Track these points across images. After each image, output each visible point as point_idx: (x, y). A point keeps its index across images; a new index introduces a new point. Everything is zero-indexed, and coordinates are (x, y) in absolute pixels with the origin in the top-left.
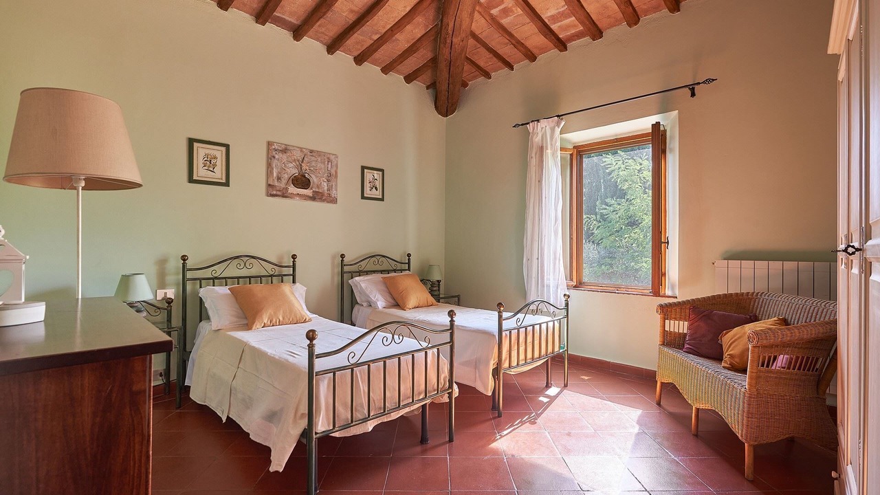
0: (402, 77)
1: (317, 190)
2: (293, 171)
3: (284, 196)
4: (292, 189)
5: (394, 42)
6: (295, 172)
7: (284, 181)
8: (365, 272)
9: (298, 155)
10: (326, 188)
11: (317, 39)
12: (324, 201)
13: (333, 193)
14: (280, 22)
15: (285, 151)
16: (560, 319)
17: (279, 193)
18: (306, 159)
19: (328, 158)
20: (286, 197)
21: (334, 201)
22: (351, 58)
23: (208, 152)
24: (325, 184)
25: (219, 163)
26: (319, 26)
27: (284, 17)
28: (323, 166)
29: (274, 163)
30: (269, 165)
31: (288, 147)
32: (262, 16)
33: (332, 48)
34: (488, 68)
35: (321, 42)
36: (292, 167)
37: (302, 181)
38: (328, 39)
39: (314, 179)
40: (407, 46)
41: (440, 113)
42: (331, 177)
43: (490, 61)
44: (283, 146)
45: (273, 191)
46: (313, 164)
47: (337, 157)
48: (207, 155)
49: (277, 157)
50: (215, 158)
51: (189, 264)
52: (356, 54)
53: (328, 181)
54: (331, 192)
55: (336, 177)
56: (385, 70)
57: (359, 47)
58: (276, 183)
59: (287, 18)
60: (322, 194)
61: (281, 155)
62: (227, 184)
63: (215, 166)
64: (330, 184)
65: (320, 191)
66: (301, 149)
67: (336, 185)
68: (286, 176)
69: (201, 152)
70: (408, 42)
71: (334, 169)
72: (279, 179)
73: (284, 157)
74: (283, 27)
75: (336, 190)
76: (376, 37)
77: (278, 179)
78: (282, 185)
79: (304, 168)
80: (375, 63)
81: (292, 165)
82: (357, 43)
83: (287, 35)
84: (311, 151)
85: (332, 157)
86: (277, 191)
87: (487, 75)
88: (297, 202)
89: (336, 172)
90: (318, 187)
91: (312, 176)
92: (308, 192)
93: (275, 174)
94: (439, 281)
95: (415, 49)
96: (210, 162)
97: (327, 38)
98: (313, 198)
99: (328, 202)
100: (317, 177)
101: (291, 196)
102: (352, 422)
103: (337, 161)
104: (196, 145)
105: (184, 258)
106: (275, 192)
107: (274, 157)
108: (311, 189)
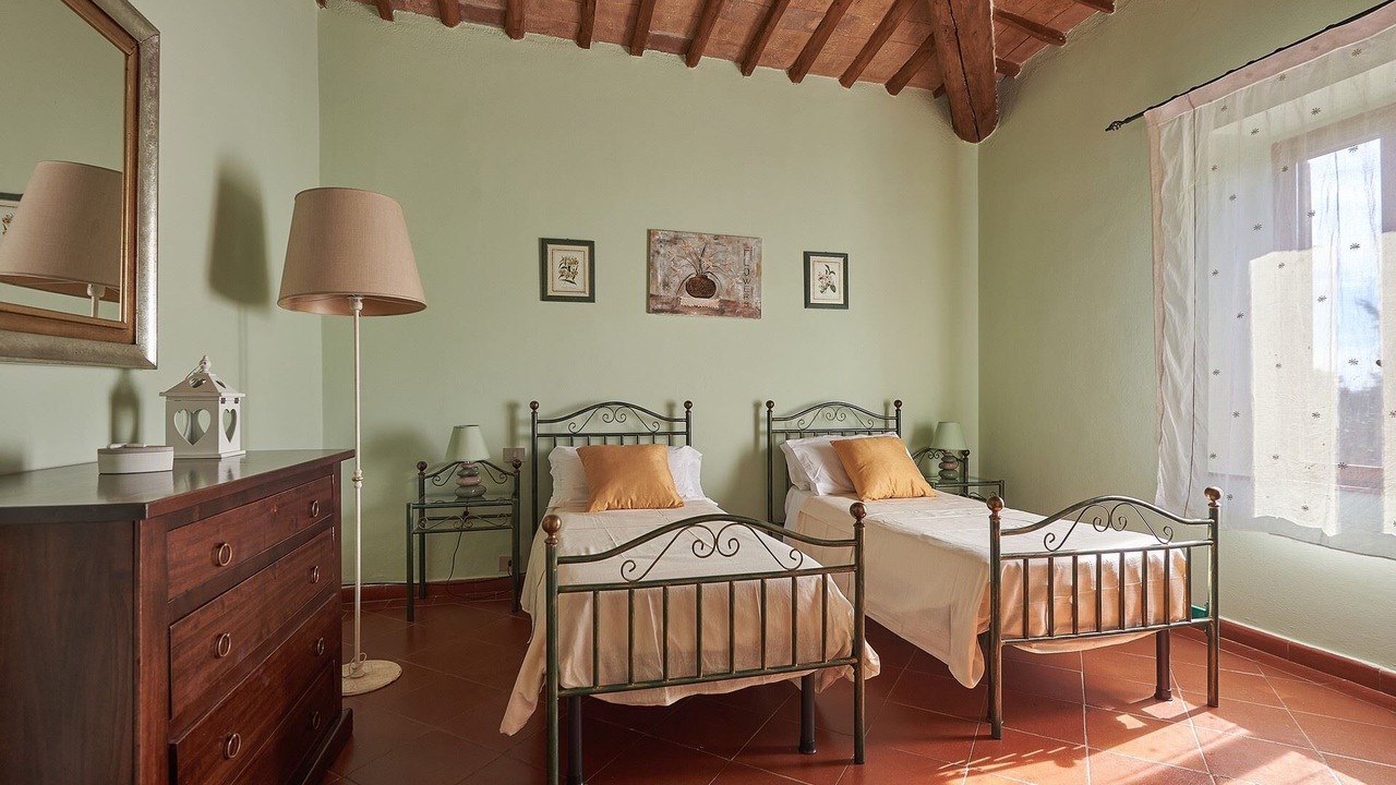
0: (883, 85)
1: (727, 298)
2: (688, 271)
3: (673, 311)
4: (687, 300)
5: (849, 22)
6: (691, 272)
7: (674, 288)
8: (811, 431)
9: (695, 245)
10: (741, 294)
11: (724, 56)
12: (738, 315)
13: (754, 301)
14: (662, 44)
15: (674, 241)
16: (1188, 547)
17: (665, 307)
18: (707, 250)
19: (745, 245)
20: (677, 312)
21: (755, 313)
22: (782, 74)
23: (565, 254)
24: (740, 288)
25: (580, 270)
26: (720, 32)
27: (666, 33)
28: (735, 258)
29: (659, 261)
30: (650, 265)
31: (680, 235)
32: (635, 39)
33: (746, 64)
34: (1057, 21)
35: (730, 58)
36: (686, 266)
37: (702, 286)
38: (736, 51)
39: (721, 281)
40: (875, 25)
41: (964, 136)
42: (751, 275)
43: (1056, 7)
44: (672, 235)
45: (655, 305)
46: (720, 257)
47: (761, 242)
48: (565, 259)
49: (662, 251)
50: (576, 262)
51: (541, 413)
52: (790, 63)
53: (746, 281)
54: (750, 301)
55: (759, 274)
56: (847, 80)
57: (792, 50)
58: (662, 293)
59: (671, 34)
60: (735, 304)
61: (668, 248)
62: (591, 299)
63: (575, 273)
64: (749, 286)
65: (732, 299)
66: (700, 236)
67: (759, 289)
68: (677, 280)
69: (557, 255)
70: (875, 16)
71: (756, 261)
72: (666, 285)
73: (674, 250)
74: (670, 49)
75: (760, 296)
76: (814, 25)
77: (664, 286)
78: (671, 294)
79: (705, 262)
80: (825, 71)
81: (684, 262)
82: (787, 44)
83: (674, 60)
84: (717, 237)
85: (752, 243)
86: (663, 303)
87: (1055, 37)
88: (694, 319)
89: (759, 266)
90: (728, 293)
91: (719, 276)
92: (712, 302)
93: (660, 279)
94: (965, 453)
95: (890, 25)
96: (568, 270)
97: (737, 49)
98: (720, 312)
99: (745, 316)
100: (726, 277)
101: (686, 310)
102: (631, 682)
103: (760, 248)
104: (550, 247)
105: (534, 406)
106: (660, 306)
107: (658, 252)
108: (718, 297)
